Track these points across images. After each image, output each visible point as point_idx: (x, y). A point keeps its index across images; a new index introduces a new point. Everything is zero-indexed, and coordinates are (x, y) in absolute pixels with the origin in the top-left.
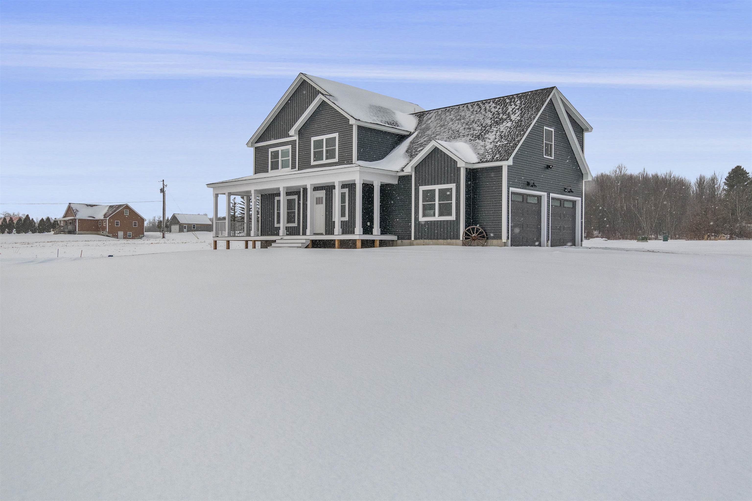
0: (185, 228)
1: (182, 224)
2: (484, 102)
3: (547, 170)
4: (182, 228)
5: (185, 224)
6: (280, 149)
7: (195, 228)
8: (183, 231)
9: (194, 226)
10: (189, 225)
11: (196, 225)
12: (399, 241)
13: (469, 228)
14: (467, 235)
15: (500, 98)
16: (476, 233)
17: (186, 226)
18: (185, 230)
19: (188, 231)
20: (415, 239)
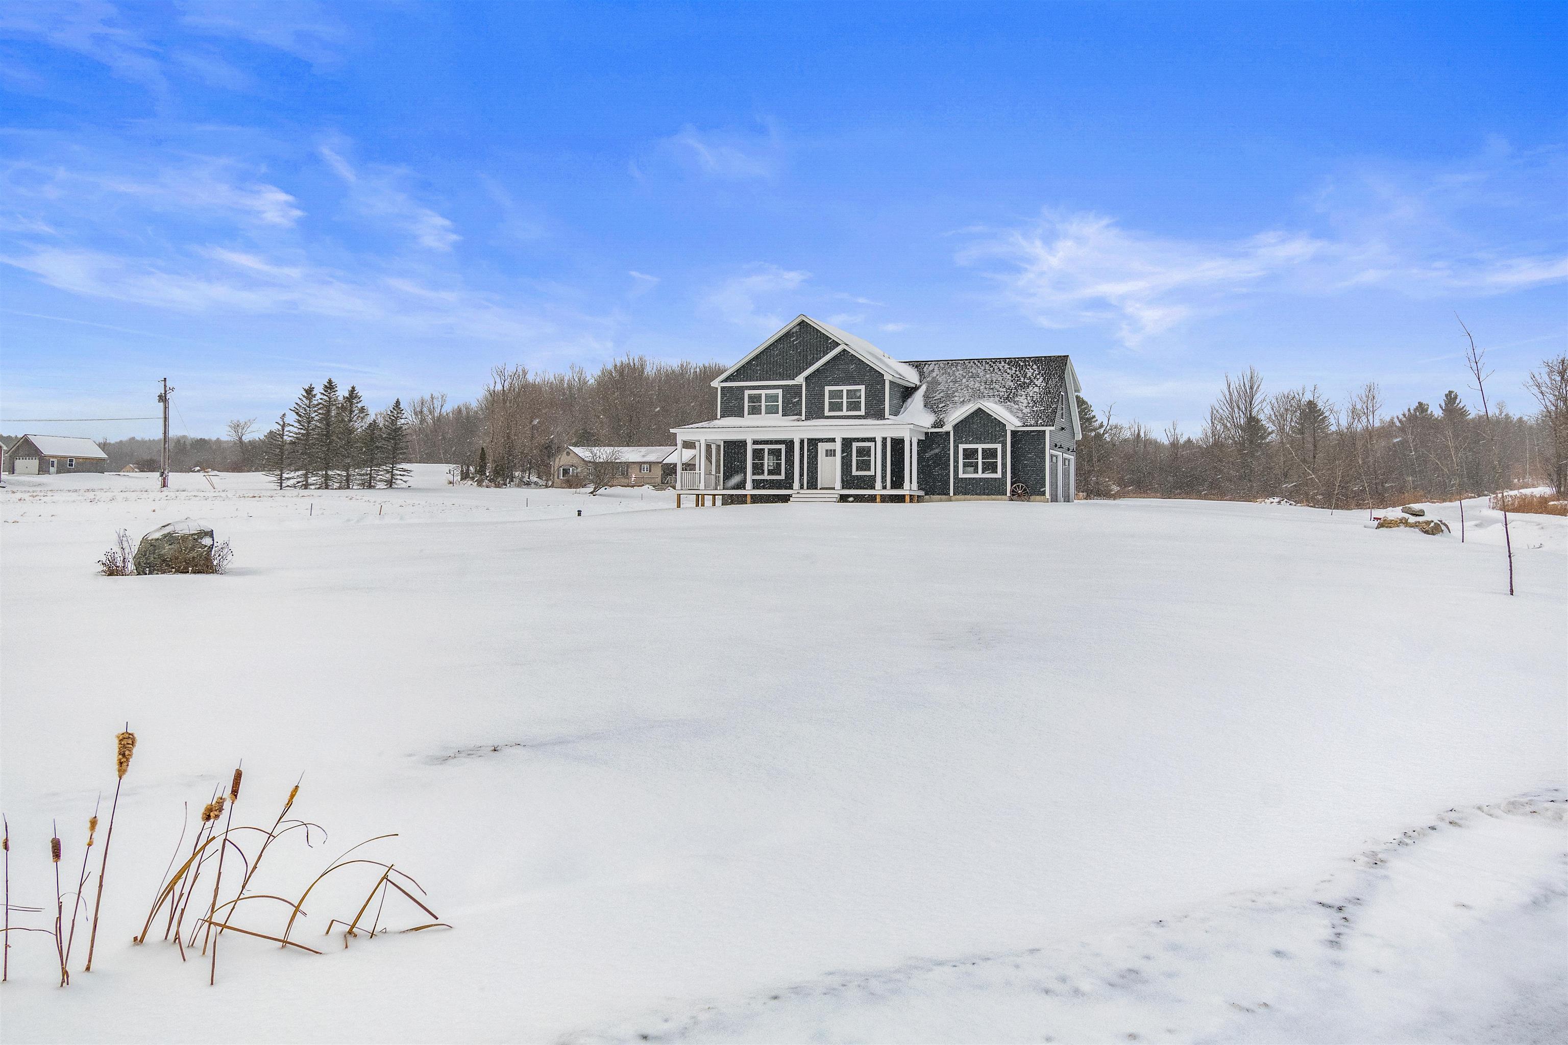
0: (53, 466)
1: (47, 458)
2: (996, 361)
3: (1061, 432)
4: (45, 465)
5: (53, 457)
6: (763, 392)
7: (72, 466)
8: (48, 472)
9: (71, 461)
10: (62, 459)
11: (76, 458)
12: (927, 497)
13: (1014, 486)
14: (1013, 492)
15: (1011, 358)
16: (1021, 489)
17: (55, 460)
18: (52, 469)
19: (58, 472)
20: (954, 494)
